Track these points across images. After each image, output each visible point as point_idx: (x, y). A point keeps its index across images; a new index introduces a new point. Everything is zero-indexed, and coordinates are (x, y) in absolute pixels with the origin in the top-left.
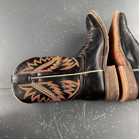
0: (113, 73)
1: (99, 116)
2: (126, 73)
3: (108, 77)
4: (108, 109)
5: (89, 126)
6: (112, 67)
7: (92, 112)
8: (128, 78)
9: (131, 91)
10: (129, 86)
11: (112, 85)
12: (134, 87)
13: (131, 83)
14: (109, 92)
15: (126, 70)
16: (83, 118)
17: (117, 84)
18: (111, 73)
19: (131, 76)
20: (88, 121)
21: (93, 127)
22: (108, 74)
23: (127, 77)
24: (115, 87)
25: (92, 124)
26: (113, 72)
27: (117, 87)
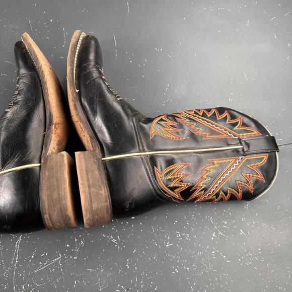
0: (58, 169)
1: (48, 263)
2: (86, 167)
3: (48, 179)
4: (68, 245)
5: (23, 288)
6: (59, 156)
7: (33, 257)
8: (88, 177)
9: (94, 206)
10: (90, 194)
11: (55, 197)
12: (101, 194)
13: (95, 187)
14: (49, 211)
15: (86, 161)
16: (12, 271)
17: (65, 193)
18: (54, 170)
19: (97, 172)
20: (22, 276)
21: (32, 288)
22: (48, 172)
23: (87, 175)
24: (60, 199)
25: (32, 282)
26: (60, 166)
27: (66, 198)
